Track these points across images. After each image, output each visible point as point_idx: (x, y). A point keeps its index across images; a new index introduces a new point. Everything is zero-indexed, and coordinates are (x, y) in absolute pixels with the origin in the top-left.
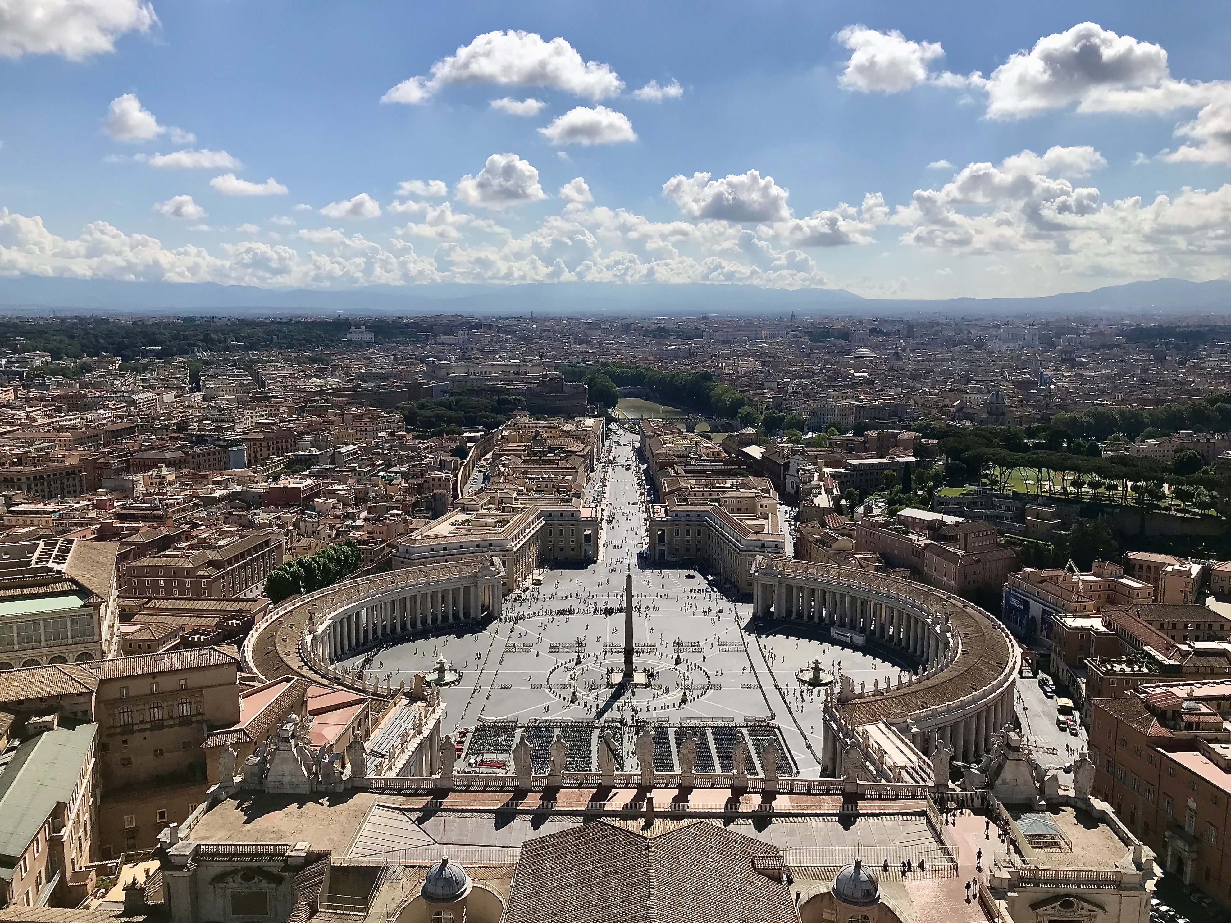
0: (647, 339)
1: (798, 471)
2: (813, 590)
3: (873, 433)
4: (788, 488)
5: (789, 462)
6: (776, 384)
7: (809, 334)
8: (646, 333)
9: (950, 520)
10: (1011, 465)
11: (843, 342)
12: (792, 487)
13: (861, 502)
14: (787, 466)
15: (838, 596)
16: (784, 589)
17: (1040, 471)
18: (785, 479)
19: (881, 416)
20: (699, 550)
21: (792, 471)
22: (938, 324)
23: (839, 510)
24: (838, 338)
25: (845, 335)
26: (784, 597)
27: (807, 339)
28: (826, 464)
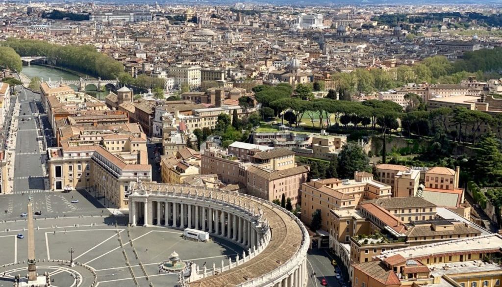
0: (45, 20)
1: (161, 118)
2: (171, 204)
3: (213, 90)
4: (155, 131)
5: (154, 113)
6: (145, 55)
7: (169, 18)
8: (44, 15)
9: (263, 148)
10: (303, 110)
11: (193, 25)
12: (157, 130)
13: (204, 139)
14: (153, 115)
15: (189, 207)
16: (151, 205)
17: (321, 113)
18: (152, 124)
19: (219, 77)
20: (88, 180)
21: (157, 118)
22: (257, 13)
23: (189, 144)
24: (189, 21)
25: (194, 20)
26: (151, 210)
27: (168, 22)
28: (180, 112)
